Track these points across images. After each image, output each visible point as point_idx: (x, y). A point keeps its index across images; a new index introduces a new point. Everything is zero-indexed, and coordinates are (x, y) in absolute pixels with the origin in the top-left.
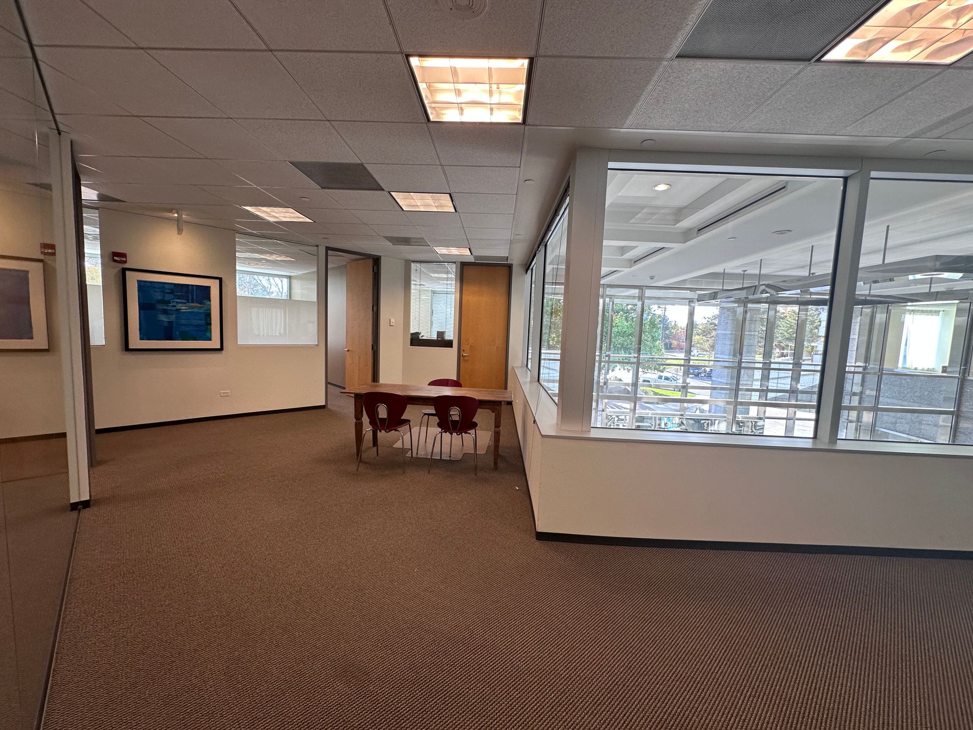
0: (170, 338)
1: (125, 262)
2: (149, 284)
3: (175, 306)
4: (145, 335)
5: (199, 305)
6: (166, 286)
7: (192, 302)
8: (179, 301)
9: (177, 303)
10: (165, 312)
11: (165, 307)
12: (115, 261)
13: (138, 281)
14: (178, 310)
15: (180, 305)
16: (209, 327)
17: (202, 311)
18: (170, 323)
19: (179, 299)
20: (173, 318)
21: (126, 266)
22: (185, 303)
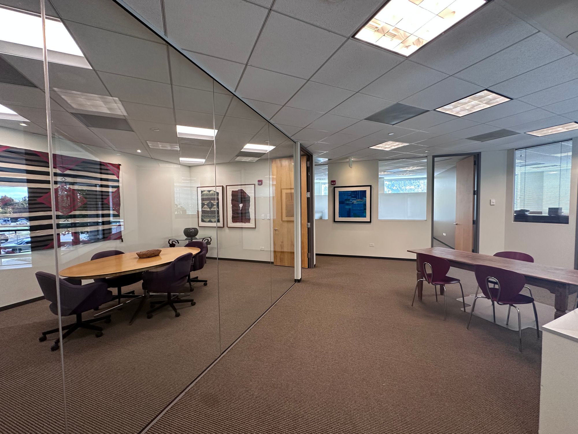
0: (349, 216)
1: (335, 184)
2: (342, 193)
3: (351, 201)
4: (341, 215)
5: (361, 200)
6: (349, 193)
7: (358, 199)
8: (353, 199)
9: (353, 200)
10: (348, 204)
11: (348, 202)
12: (332, 184)
13: (339, 192)
14: (353, 203)
15: (354, 201)
16: (365, 210)
17: (362, 203)
18: (350, 209)
19: (353, 198)
20: (350, 207)
21: (335, 186)
22: (356, 200)
